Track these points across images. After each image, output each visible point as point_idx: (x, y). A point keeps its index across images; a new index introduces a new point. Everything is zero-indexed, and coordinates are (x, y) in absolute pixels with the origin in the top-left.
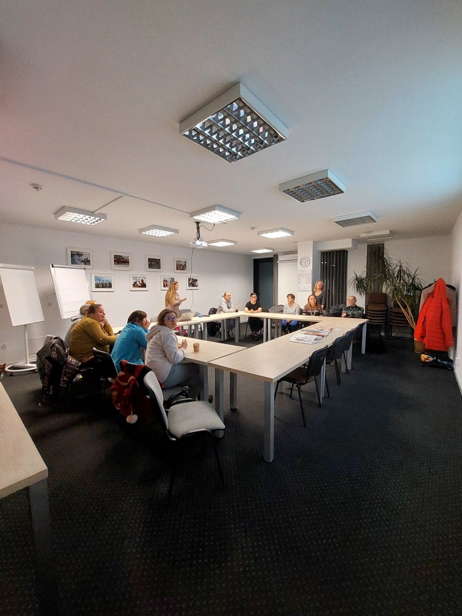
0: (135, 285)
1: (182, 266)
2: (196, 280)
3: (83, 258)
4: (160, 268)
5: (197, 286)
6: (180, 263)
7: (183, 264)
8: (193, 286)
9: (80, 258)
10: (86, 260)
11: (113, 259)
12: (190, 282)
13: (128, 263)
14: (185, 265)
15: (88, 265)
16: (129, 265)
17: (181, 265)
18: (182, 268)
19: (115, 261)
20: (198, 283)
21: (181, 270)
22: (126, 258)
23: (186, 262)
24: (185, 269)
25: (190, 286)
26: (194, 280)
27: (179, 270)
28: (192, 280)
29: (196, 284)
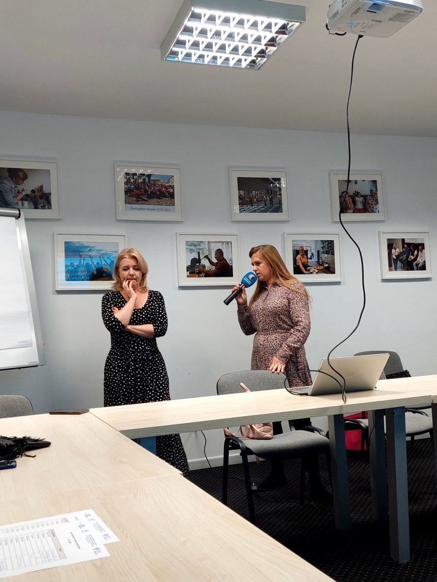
0: (195, 269)
1: (359, 200)
2: (420, 247)
3: (28, 186)
4: (278, 209)
5: (423, 268)
6: (352, 189)
8: (409, 266)
9: (20, 188)
10: (37, 194)
11: (121, 188)
12: (395, 252)
13: (172, 196)
14: (373, 194)
15: (43, 207)
16: (174, 205)
17: (357, 194)
18: (360, 206)
19: (128, 192)
20: (427, 256)
21: (356, 211)
22: (162, 182)
24: (373, 207)
25: (393, 267)
26: (409, 245)
27: (352, 211)
28: (403, 247)
29: (420, 261)
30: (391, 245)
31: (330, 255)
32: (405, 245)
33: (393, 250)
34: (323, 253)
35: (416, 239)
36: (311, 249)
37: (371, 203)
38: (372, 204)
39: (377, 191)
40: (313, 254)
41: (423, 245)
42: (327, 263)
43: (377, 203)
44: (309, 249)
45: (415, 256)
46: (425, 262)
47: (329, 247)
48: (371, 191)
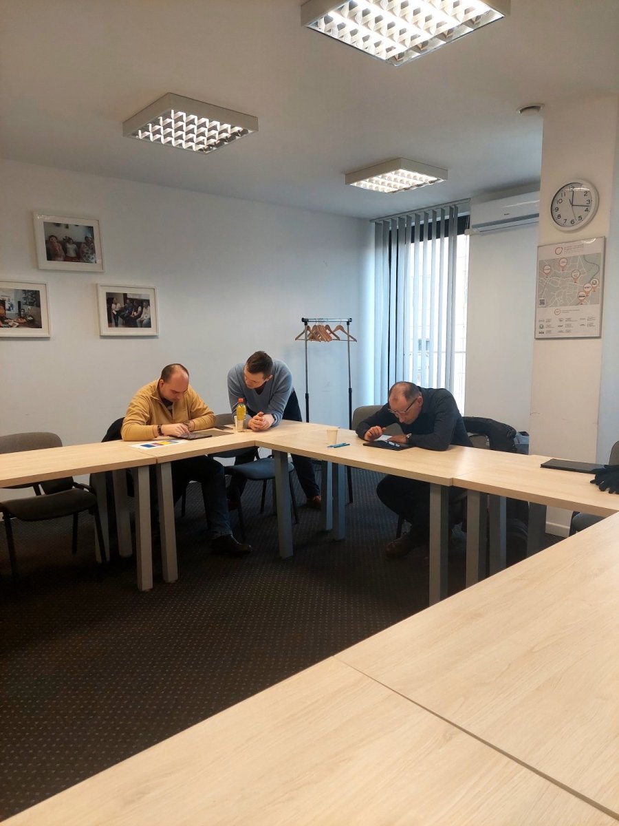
2: (144, 303)
5: (148, 325)
6: (61, 234)
7: (81, 238)
8: (131, 322)
12: (116, 307)
14: (89, 242)
17: (68, 240)
18: (72, 254)
20: (153, 313)
21: (68, 259)
23: (91, 229)
24: (89, 257)
25: (114, 323)
26: (132, 300)
27: (62, 259)
28: (125, 303)
29: (145, 318)
30: (111, 299)
31: (34, 308)
32: (128, 301)
33: (113, 305)
34: (26, 304)
35: (140, 295)
36: (9, 299)
37: (85, 251)
38: (87, 253)
39: (93, 238)
40: (12, 305)
41: (148, 301)
42: (30, 316)
43: (93, 252)
44: (7, 298)
45: (138, 312)
46: (150, 319)
47: (33, 298)
48: (86, 238)
